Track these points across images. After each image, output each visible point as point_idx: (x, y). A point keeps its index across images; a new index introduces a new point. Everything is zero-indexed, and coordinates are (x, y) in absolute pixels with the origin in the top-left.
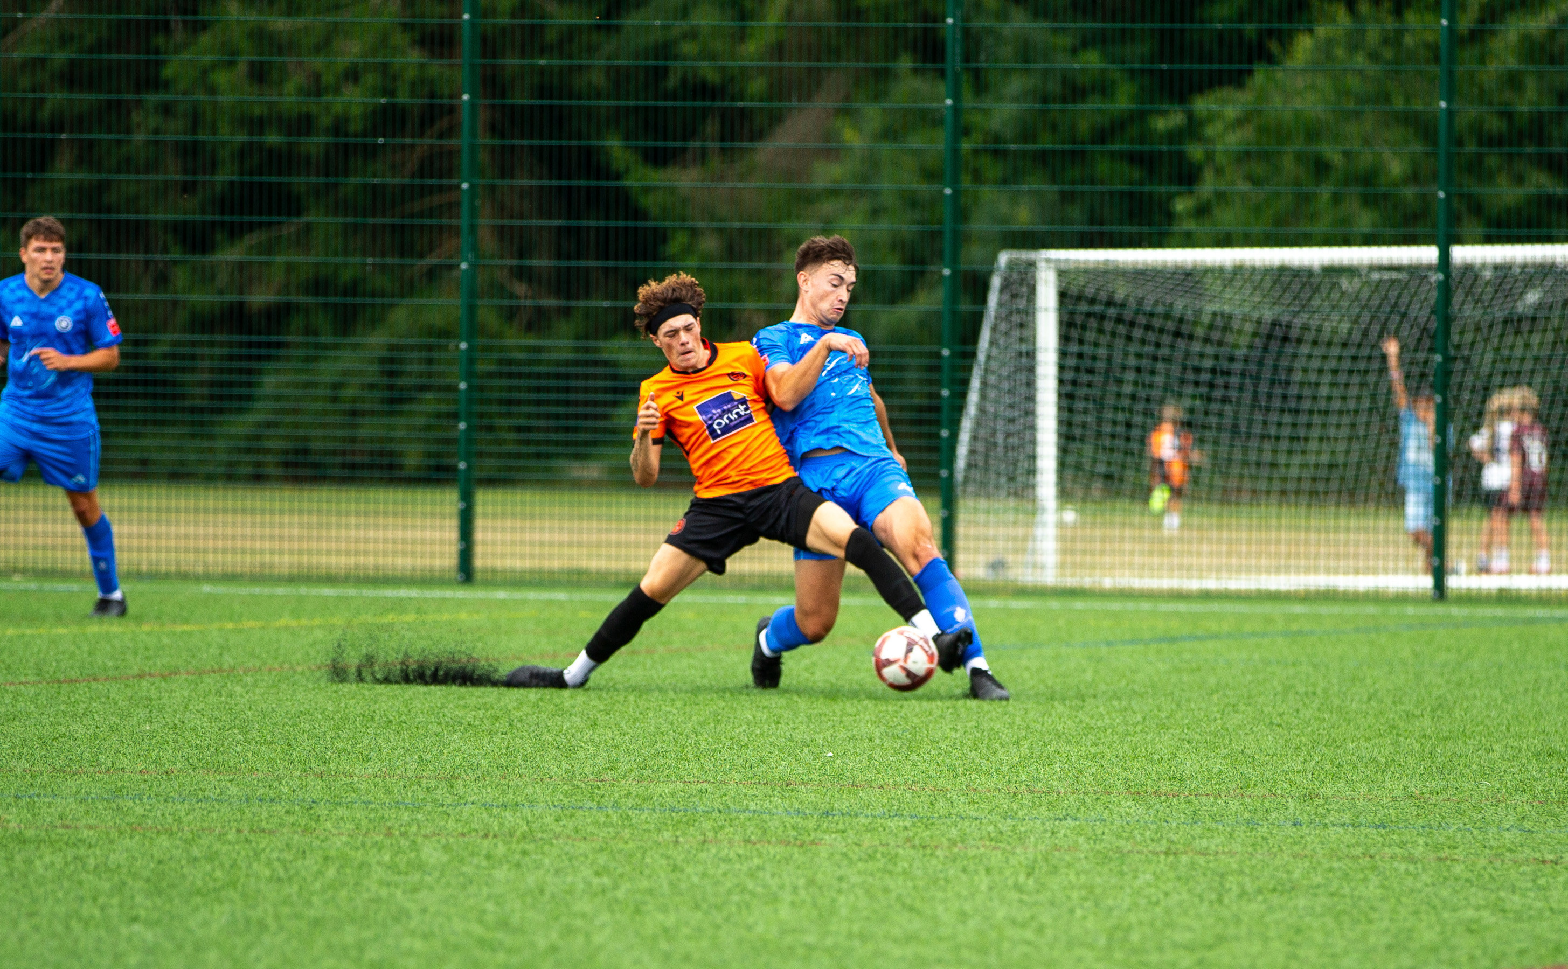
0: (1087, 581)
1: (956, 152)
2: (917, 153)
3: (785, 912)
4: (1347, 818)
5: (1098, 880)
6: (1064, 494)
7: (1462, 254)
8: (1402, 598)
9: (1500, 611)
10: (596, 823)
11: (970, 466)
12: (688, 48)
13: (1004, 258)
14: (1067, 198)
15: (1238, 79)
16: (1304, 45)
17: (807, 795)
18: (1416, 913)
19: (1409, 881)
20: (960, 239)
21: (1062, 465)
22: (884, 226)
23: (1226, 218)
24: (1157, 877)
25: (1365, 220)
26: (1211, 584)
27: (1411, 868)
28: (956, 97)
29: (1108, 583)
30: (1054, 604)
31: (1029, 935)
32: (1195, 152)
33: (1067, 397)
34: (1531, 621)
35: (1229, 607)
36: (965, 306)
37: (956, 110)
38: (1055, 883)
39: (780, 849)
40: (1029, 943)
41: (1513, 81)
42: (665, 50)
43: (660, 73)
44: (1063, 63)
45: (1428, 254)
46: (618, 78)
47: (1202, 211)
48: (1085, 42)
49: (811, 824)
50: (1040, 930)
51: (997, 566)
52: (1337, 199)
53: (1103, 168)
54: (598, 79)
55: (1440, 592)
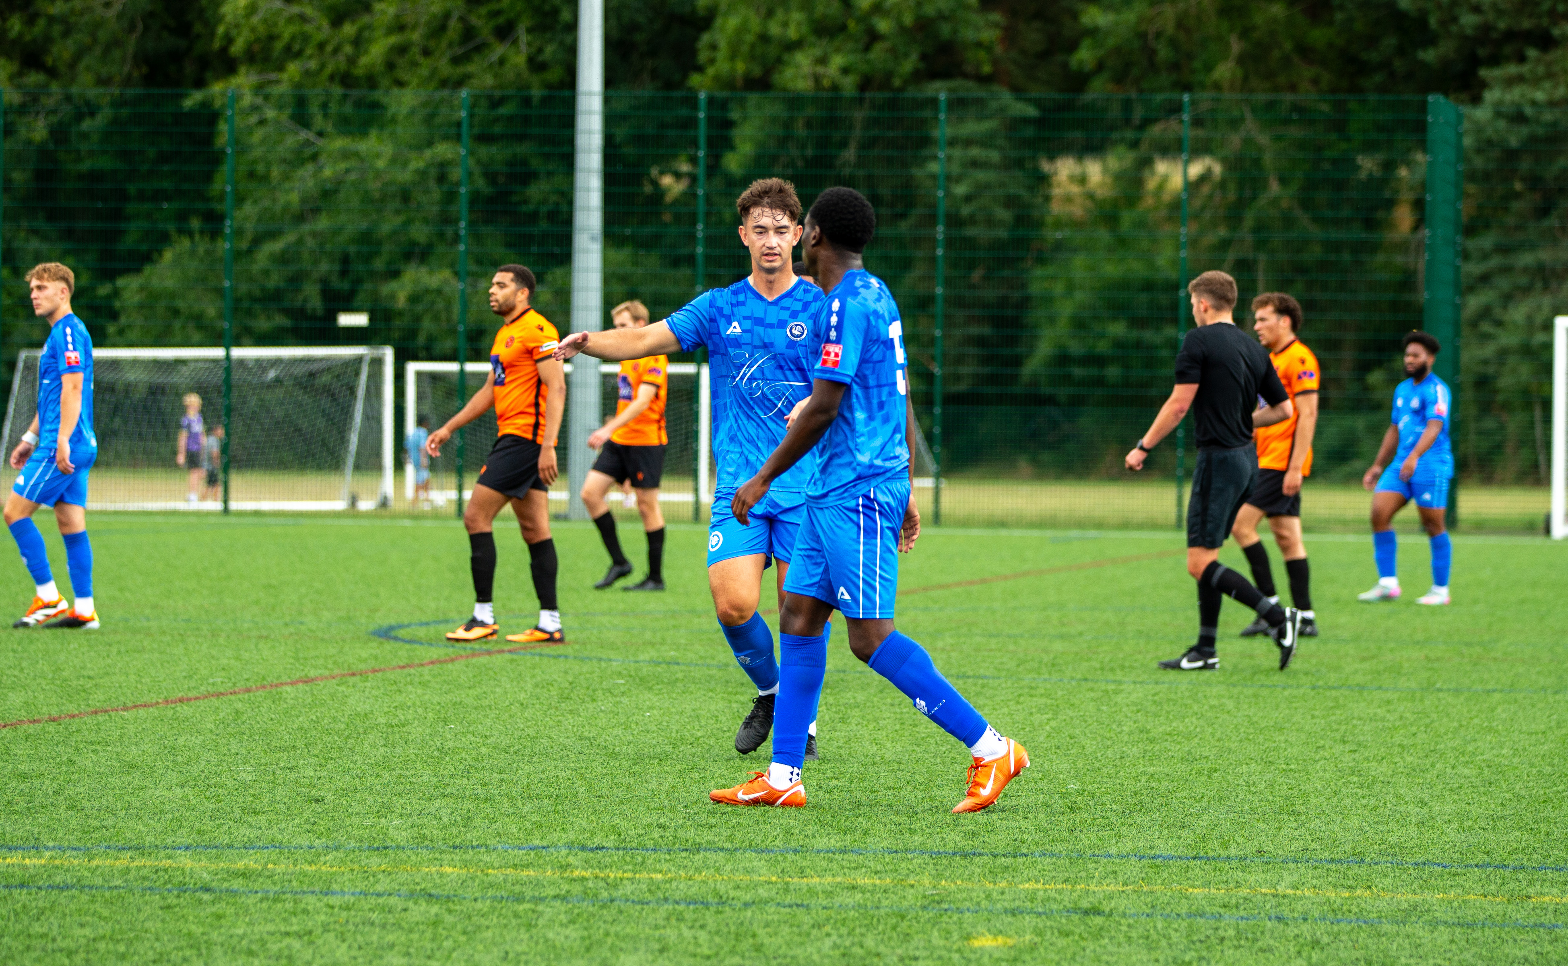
7: (238, 353)
8: (208, 514)
9: (255, 520)
13: (22, 354)
15: (138, 270)
16: (168, 255)
23: (133, 335)
24: (80, 646)
25: (197, 337)
31: (16, 673)
32: (117, 304)
38: (32, 647)
40: (15, 676)
41: (266, 273)
45: (218, 353)
47: (121, 332)
50: (22, 670)
52: (184, 327)
55: (226, 511)
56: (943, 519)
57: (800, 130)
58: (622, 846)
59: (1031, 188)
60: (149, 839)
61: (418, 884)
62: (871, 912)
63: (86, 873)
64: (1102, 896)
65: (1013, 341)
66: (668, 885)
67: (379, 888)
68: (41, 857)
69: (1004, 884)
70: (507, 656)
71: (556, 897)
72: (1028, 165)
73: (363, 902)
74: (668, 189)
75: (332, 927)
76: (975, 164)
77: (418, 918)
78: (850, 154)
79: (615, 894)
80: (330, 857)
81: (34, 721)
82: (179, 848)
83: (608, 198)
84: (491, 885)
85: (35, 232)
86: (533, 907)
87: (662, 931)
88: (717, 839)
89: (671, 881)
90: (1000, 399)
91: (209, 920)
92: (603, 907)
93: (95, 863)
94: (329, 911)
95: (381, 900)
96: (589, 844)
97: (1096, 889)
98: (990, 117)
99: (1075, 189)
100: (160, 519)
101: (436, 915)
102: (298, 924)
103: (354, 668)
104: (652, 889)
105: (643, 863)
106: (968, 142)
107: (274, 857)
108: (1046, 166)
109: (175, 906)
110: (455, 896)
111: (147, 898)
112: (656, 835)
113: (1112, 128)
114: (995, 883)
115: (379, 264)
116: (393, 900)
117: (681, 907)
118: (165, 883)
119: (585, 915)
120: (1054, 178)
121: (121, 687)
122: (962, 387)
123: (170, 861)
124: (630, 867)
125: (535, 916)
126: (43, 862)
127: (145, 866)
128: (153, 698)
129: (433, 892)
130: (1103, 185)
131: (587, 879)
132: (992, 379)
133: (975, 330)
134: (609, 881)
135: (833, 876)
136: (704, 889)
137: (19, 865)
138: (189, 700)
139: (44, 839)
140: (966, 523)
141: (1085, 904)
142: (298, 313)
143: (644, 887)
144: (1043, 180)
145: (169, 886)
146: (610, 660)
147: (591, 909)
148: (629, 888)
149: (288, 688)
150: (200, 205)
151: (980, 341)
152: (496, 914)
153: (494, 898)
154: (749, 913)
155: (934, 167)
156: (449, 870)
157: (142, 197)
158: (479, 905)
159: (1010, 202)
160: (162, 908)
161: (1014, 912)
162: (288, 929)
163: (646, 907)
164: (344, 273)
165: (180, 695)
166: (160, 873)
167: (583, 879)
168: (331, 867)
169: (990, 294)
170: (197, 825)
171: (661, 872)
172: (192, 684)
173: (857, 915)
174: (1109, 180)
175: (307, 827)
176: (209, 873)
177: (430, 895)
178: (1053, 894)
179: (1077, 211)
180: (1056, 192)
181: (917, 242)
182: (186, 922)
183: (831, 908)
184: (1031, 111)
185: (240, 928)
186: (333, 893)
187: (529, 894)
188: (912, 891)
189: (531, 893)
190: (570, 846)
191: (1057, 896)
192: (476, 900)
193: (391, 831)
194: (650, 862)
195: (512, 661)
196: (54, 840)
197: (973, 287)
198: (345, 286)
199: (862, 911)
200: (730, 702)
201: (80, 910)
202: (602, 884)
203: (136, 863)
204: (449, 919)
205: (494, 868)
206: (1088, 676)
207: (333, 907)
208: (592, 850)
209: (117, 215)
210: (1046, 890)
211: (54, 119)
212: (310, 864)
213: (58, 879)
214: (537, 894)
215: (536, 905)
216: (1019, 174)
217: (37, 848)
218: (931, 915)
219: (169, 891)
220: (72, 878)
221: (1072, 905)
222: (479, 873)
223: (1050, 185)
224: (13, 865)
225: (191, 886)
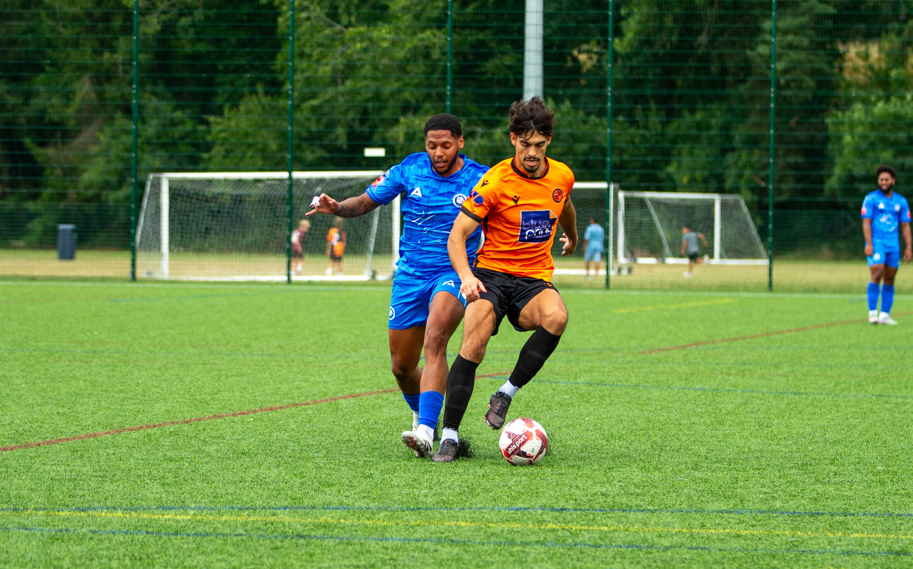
0: (178, 278)
1: (136, 143)
2: (123, 143)
3: (81, 383)
4: (260, 353)
5: (181, 373)
6: (171, 250)
7: (297, 175)
8: (277, 283)
9: (308, 287)
10: (22, 356)
11: (141, 242)
12: (50, 110)
13: (151, 176)
14: (171, 157)
17: (88, 346)
18: (280, 383)
19: (279, 373)
20: (137, 171)
21: (170, 243)
22: (113, 166)
24: (199, 372)
26: (217, 279)
27: (280, 368)
28: (136, 125)
29: (184, 278)
30: (168, 286)
33: (171, 220)
34: (318, 291)
35: (224, 287)
36: (139, 192)
37: (136, 129)
38: (167, 374)
39: (80, 363)
40: (158, 393)
41: (309, 120)
42: (44, 111)
43: (42, 118)
44: (169, 115)
45: (284, 175)
46: (29, 120)
48: (176, 108)
49: (90, 355)
50: (162, 389)
51: (149, 273)
52: (253, 157)
53: (182, 148)
54: (23, 120)
55: (289, 281)
56: (774, 288)
57: (669, 23)
58: (579, 508)
59: (830, 63)
60: (259, 503)
61: (443, 533)
62: (752, 553)
63: (219, 525)
64: (907, 542)
65: (818, 166)
66: (612, 535)
67: (417, 536)
68: (187, 514)
69: (840, 534)
70: (488, 379)
71: (537, 542)
72: (829, 47)
73: (407, 545)
74: (585, 63)
75: (388, 562)
76: (790, 46)
77: (444, 557)
78: (703, 39)
79: (577, 541)
80: (382, 515)
81: (173, 423)
82: (279, 509)
83: (546, 70)
84: (492, 534)
85: (155, 94)
86: (522, 549)
87: (612, 566)
88: (642, 503)
89: (614, 531)
90: (810, 206)
91: (304, 557)
92: (569, 549)
93: (224, 518)
94: (384, 551)
95: (419, 544)
96: (556, 506)
97: (903, 537)
98: (803, 14)
99: (860, 63)
100: (245, 287)
101: (457, 554)
102: (365, 560)
103: (385, 388)
104: (603, 536)
105: (594, 519)
106: (786, 32)
107: (344, 513)
108: (841, 48)
109: (281, 548)
110: (469, 541)
111: (261, 542)
112: (601, 501)
113: (886, 21)
114: (834, 534)
115: (387, 114)
116: (427, 544)
117: (623, 550)
118: (273, 532)
119: (558, 555)
120: (847, 54)
121: (230, 400)
122: (784, 198)
123: (274, 517)
124: (585, 522)
125: (524, 556)
126: (189, 517)
127: (257, 521)
128: (252, 407)
129: (453, 538)
130: (879, 60)
131: (557, 530)
132: (803, 192)
133: (792, 159)
134: (573, 531)
135: (724, 529)
136: (637, 537)
137: (173, 520)
138: (277, 408)
139: (188, 502)
140: (790, 289)
141: (896, 547)
142: (332, 148)
143: (596, 536)
144: (839, 56)
145: (275, 534)
146: (558, 382)
147: (562, 550)
148: (586, 536)
149: (342, 401)
150: (266, 76)
151: (796, 167)
152: (498, 553)
153: (496, 543)
154: (669, 553)
155: (762, 49)
156: (463, 524)
157: (227, 70)
158: (486, 548)
159: (814, 73)
160: (272, 549)
161: (849, 553)
162: (358, 563)
163: (598, 549)
164: (363, 122)
165: (270, 405)
166: (268, 525)
167: (554, 530)
168: (383, 522)
169: (801, 134)
170: (290, 493)
171: (607, 525)
172: (278, 398)
173: (743, 555)
174: (883, 56)
175: (364, 495)
176: (301, 525)
177: (452, 541)
178: (874, 541)
179: (861, 78)
180: (848, 65)
181: (752, 99)
182: (289, 558)
183: (725, 550)
184: (831, 10)
185: (326, 562)
186: (387, 539)
187: (518, 540)
188: (778, 539)
189: (520, 540)
190: (543, 508)
191: (877, 542)
192: (483, 544)
193: (421, 498)
194: (599, 518)
195: (492, 383)
196: (195, 502)
197: (791, 129)
198: (366, 129)
199: (745, 552)
200: (642, 410)
201: (217, 550)
202: (568, 534)
203: (252, 518)
204: (466, 557)
205: (493, 523)
206: (883, 393)
207: (387, 549)
208: (557, 511)
209: (210, 82)
210: (869, 538)
211: (164, 18)
212: (368, 519)
213: (200, 529)
214: (524, 540)
215: (524, 547)
216: (821, 52)
217: (184, 508)
218: (793, 555)
219: (276, 537)
220: (209, 528)
221: (888, 549)
222: (483, 526)
223: (844, 60)
224: (169, 520)
225: (290, 534)
